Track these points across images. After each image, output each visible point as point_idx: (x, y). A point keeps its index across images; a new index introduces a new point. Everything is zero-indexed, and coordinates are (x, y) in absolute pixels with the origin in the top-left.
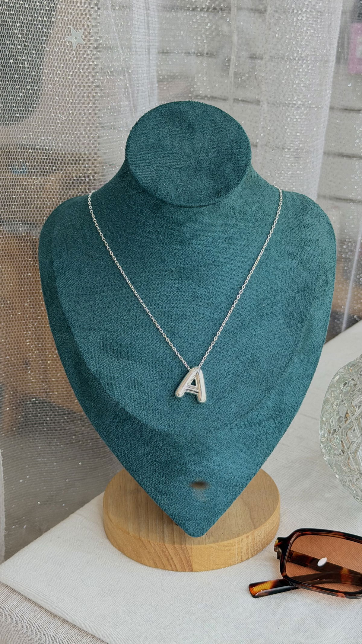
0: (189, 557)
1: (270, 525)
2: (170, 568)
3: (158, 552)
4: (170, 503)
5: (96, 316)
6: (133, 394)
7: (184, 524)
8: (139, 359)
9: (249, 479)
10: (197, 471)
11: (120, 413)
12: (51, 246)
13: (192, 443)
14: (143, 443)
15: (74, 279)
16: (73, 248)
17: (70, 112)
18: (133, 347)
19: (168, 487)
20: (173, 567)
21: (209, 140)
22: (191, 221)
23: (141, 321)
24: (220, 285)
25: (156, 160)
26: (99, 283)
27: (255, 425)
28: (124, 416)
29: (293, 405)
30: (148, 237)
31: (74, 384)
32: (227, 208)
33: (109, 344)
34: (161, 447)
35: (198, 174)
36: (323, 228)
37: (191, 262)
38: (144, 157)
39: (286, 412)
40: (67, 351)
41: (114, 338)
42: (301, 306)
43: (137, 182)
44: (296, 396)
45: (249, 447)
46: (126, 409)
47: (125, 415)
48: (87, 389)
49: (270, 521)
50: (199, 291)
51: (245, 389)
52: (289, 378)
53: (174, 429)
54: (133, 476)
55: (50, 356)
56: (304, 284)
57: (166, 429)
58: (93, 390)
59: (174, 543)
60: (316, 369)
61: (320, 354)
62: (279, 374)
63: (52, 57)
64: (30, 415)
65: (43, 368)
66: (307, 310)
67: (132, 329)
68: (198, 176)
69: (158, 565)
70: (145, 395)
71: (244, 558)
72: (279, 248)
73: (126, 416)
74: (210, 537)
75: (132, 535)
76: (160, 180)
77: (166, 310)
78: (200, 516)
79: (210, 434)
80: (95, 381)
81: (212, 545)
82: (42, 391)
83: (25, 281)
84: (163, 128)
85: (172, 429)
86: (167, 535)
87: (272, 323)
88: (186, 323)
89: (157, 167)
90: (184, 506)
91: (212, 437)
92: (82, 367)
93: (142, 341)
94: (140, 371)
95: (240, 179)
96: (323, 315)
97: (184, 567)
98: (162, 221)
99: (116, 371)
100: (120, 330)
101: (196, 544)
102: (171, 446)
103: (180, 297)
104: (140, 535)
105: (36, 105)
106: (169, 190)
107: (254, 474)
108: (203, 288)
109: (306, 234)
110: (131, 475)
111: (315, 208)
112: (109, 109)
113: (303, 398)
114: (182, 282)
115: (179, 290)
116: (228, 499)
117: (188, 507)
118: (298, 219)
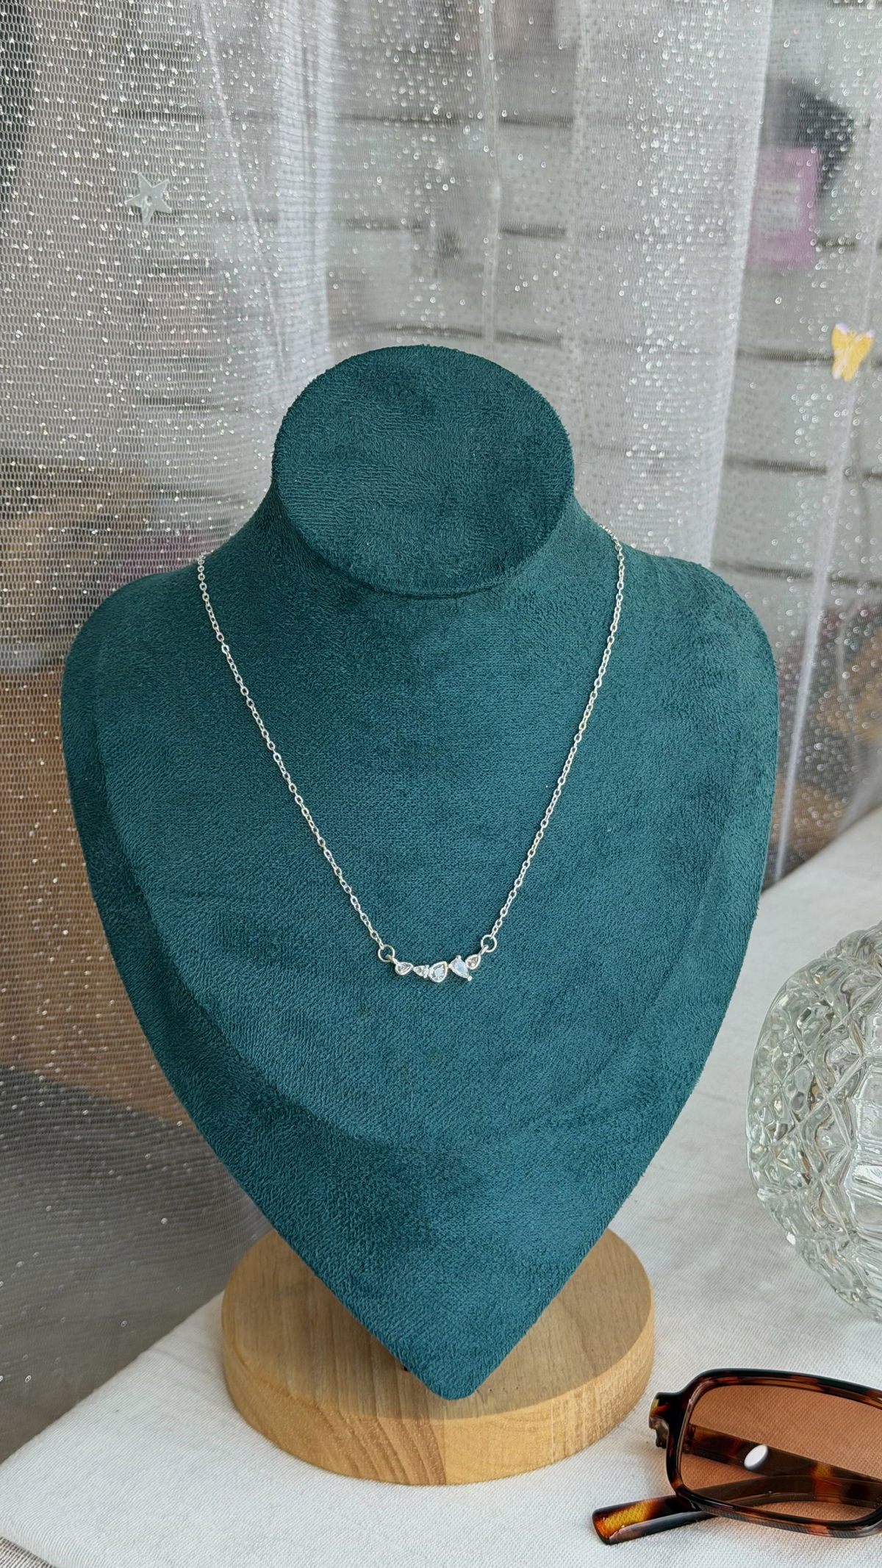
0: (437, 1448)
1: (632, 1365)
2: (389, 1476)
3: (361, 1438)
4: (388, 1316)
5: (204, 862)
6: (296, 1051)
7: (425, 1367)
8: (310, 965)
9: (580, 1252)
10: (455, 1236)
11: (265, 1098)
12: (93, 694)
13: (441, 1169)
14: (323, 1170)
15: (149, 773)
16: (145, 699)
17: (138, 373)
18: (296, 935)
19: (385, 1276)
20: (399, 1475)
21: (471, 437)
22: (431, 630)
23: (314, 871)
24: (504, 783)
25: (346, 487)
26: (212, 782)
27: (593, 1121)
28: (275, 1104)
29: (684, 1070)
30: (329, 669)
31: (152, 1027)
32: (519, 599)
33: (237, 930)
34: (367, 1178)
35: (447, 519)
36: (746, 642)
37: (432, 729)
38: (318, 478)
39: (668, 1088)
40: (133, 947)
41: (249, 914)
42: (697, 832)
43: (301, 540)
44: (691, 1048)
45: (579, 1176)
46: (279, 1087)
47: (278, 1102)
48: (184, 1040)
49: (631, 1355)
50: (452, 798)
51: (567, 1033)
52: (674, 1005)
53: (398, 1133)
54: (298, 1252)
55: (89, 958)
56: (704, 777)
57: (379, 1134)
58: (198, 1042)
59: (398, 1415)
60: (735, 983)
61: (745, 947)
62: (649, 995)
63: (93, 244)
64: (41, 1104)
65: (74, 987)
66: (713, 840)
67: (292, 893)
68: (448, 522)
69: (361, 1470)
70: (326, 1052)
71: (572, 1449)
72: (643, 691)
73: (280, 1104)
74: (486, 1397)
75: (295, 1398)
76: (356, 534)
77: (374, 843)
78: (464, 1348)
79: (487, 1146)
80: (202, 1021)
81: (493, 1418)
82: (70, 1044)
83: (28, 777)
84: (362, 410)
85: (393, 1133)
86: (383, 1395)
87: (629, 873)
88: (423, 876)
89: (349, 504)
90: (423, 1323)
91: (491, 1153)
92: (172, 985)
93: (318, 919)
94: (313, 994)
95: (548, 527)
96: (749, 851)
97: (426, 1475)
98: (362, 631)
99: (254, 996)
100: (262, 895)
101: (454, 1417)
102: (391, 1176)
103: (407, 813)
104: (315, 1397)
105: (55, 358)
106: (379, 557)
107: (592, 1242)
108: (463, 791)
109: (706, 658)
110: (294, 1248)
111: (726, 596)
112: (228, 365)
113: (708, 1053)
114: (411, 776)
115: (405, 795)
116: (530, 1304)
117: (434, 1326)
118: (685, 622)
